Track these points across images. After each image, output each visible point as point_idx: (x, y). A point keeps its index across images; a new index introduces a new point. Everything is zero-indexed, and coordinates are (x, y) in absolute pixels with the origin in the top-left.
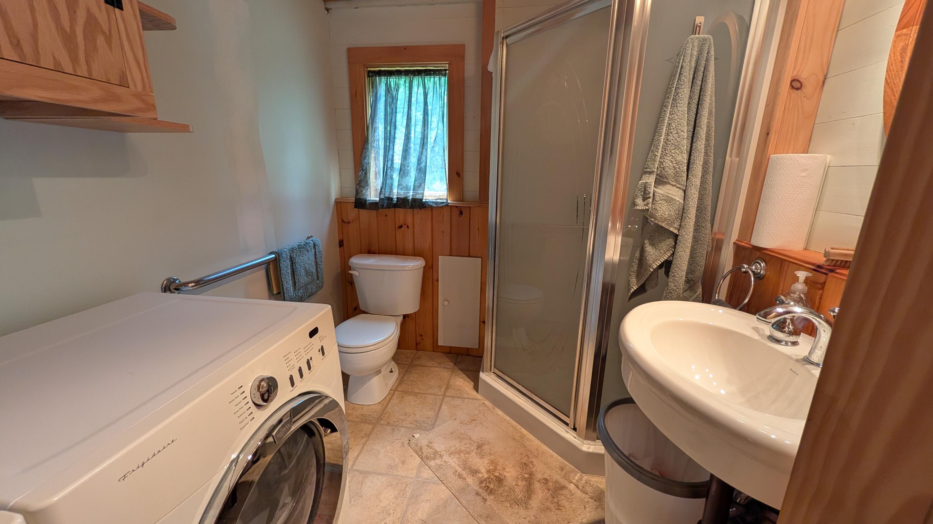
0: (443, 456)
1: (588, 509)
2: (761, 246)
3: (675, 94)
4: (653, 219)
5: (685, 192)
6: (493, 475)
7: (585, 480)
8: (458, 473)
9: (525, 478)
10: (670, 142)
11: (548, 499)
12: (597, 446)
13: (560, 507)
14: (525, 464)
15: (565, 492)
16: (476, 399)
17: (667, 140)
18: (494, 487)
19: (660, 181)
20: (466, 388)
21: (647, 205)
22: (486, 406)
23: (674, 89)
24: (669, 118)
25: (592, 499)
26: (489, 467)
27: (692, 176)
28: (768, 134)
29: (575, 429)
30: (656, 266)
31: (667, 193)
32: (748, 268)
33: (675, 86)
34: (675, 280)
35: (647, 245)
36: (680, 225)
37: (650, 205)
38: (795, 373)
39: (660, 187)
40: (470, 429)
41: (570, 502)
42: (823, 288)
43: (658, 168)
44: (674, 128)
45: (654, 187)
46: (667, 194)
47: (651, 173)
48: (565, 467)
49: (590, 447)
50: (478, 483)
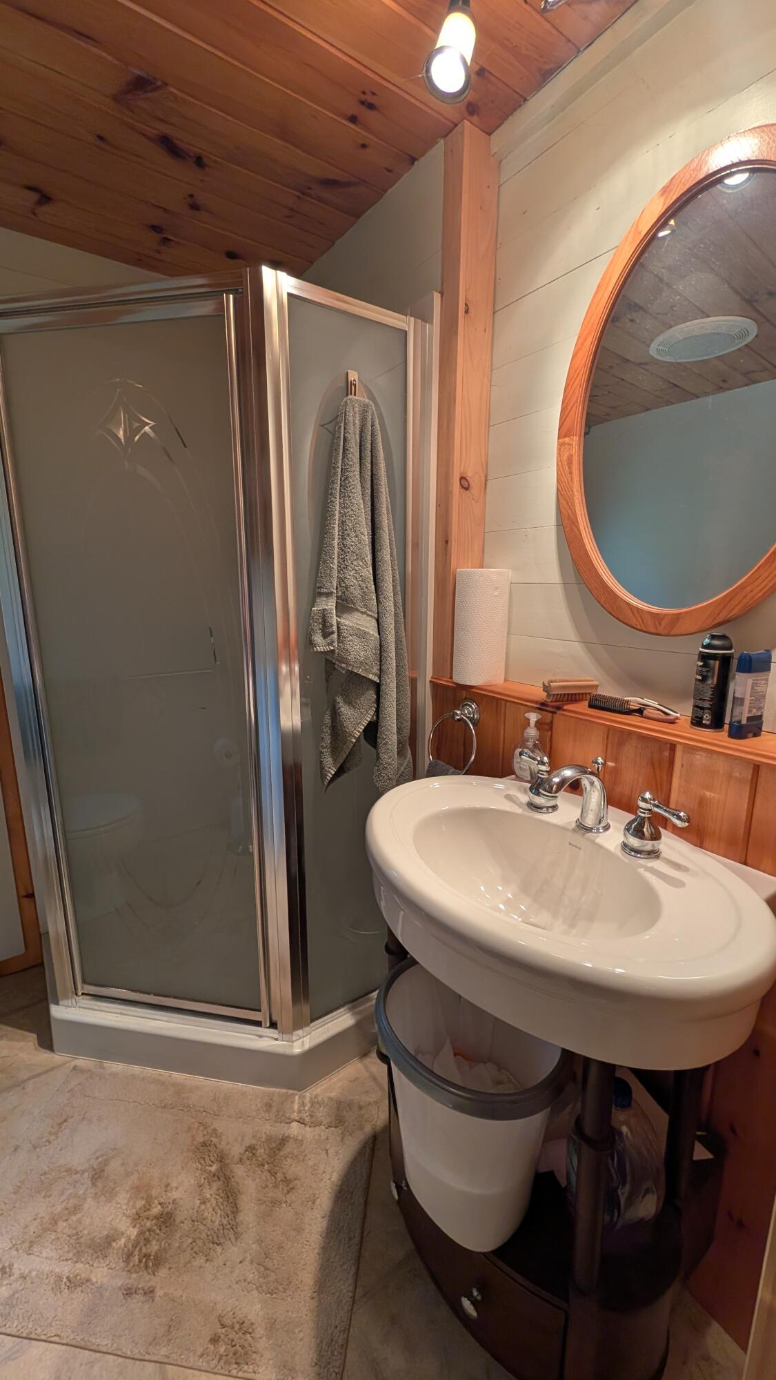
0: (11, 1266)
1: (331, 1151)
2: (468, 684)
3: (343, 479)
4: (343, 665)
5: (378, 621)
6: (148, 1219)
7: (310, 1102)
8: (65, 1280)
9: (214, 1176)
10: (349, 548)
11: (266, 1186)
12: (313, 1033)
13: (291, 1186)
14: (204, 1144)
15: (290, 1147)
16: (52, 1069)
17: (343, 547)
18: (161, 1245)
19: (344, 606)
20: (21, 1055)
21: (331, 643)
22: (82, 1071)
23: (339, 470)
24: (340, 513)
25: (331, 1127)
26: (134, 1207)
27: (384, 598)
28: (447, 542)
29: (273, 1025)
30: (359, 734)
31: (356, 624)
32: (462, 714)
33: (340, 465)
34: (388, 749)
35: (341, 704)
36: (380, 669)
37: (336, 644)
38: (576, 847)
39: (345, 616)
40: (61, 1150)
41: (303, 1160)
42: (551, 729)
43: (337, 588)
44: (351, 529)
45: (337, 616)
46: (357, 627)
47: (328, 595)
48: (271, 1100)
49: (303, 1042)
50: (122, 1264)
